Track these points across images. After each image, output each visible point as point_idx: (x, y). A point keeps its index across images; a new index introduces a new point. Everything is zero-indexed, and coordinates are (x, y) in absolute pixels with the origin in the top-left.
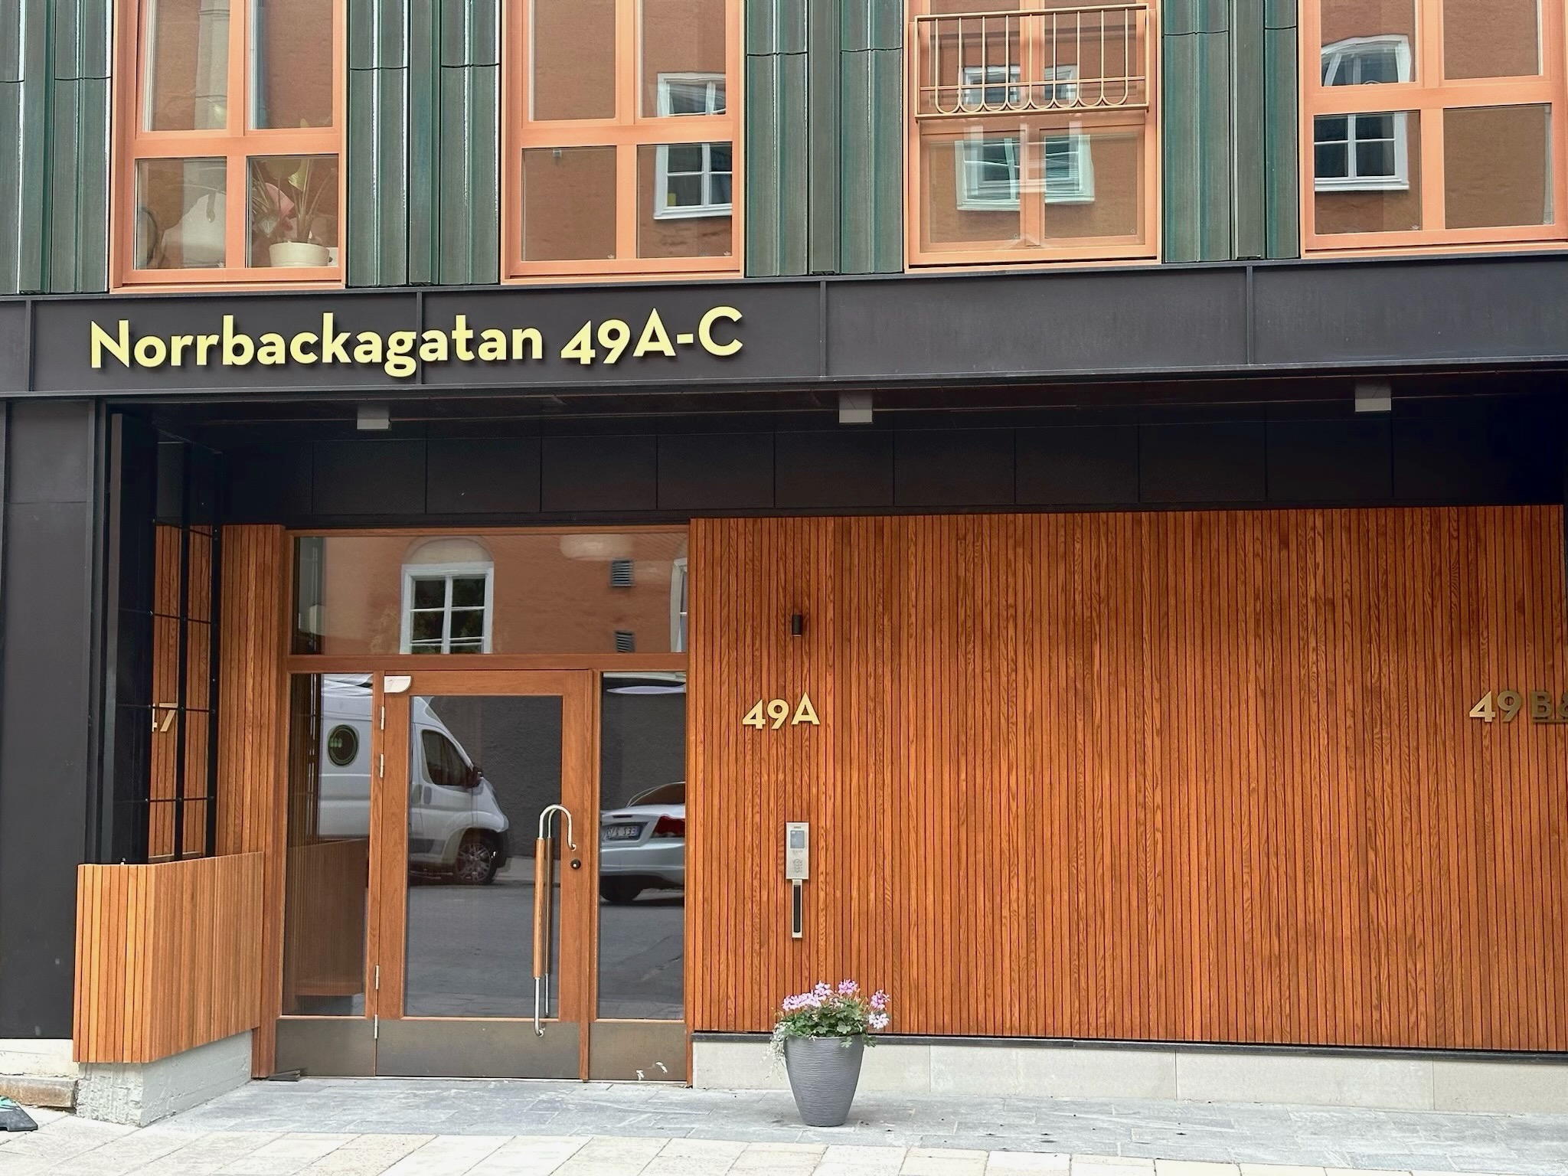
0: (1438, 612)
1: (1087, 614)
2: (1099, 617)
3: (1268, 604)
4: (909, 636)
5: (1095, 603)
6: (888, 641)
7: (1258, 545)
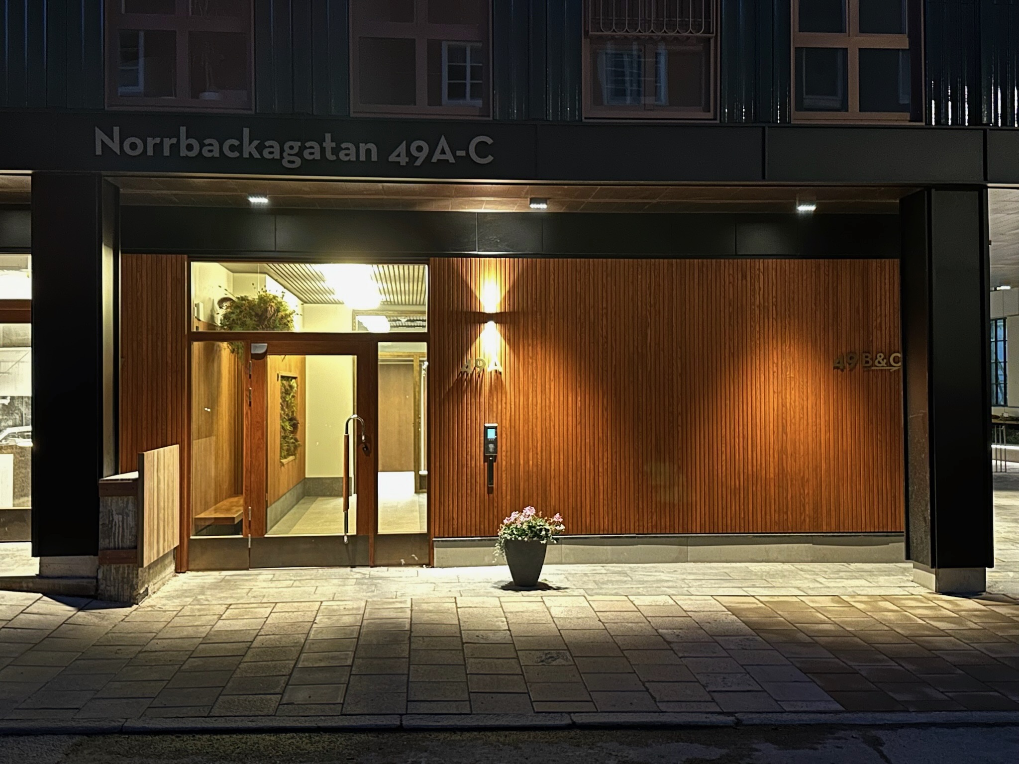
0: (818, 313)
1: (644, 313)
2: (650, 314)
3: (736, 308)
4: (551, 324)
5: (648, 307)
6: (539, 326)
7: (731, 277)
